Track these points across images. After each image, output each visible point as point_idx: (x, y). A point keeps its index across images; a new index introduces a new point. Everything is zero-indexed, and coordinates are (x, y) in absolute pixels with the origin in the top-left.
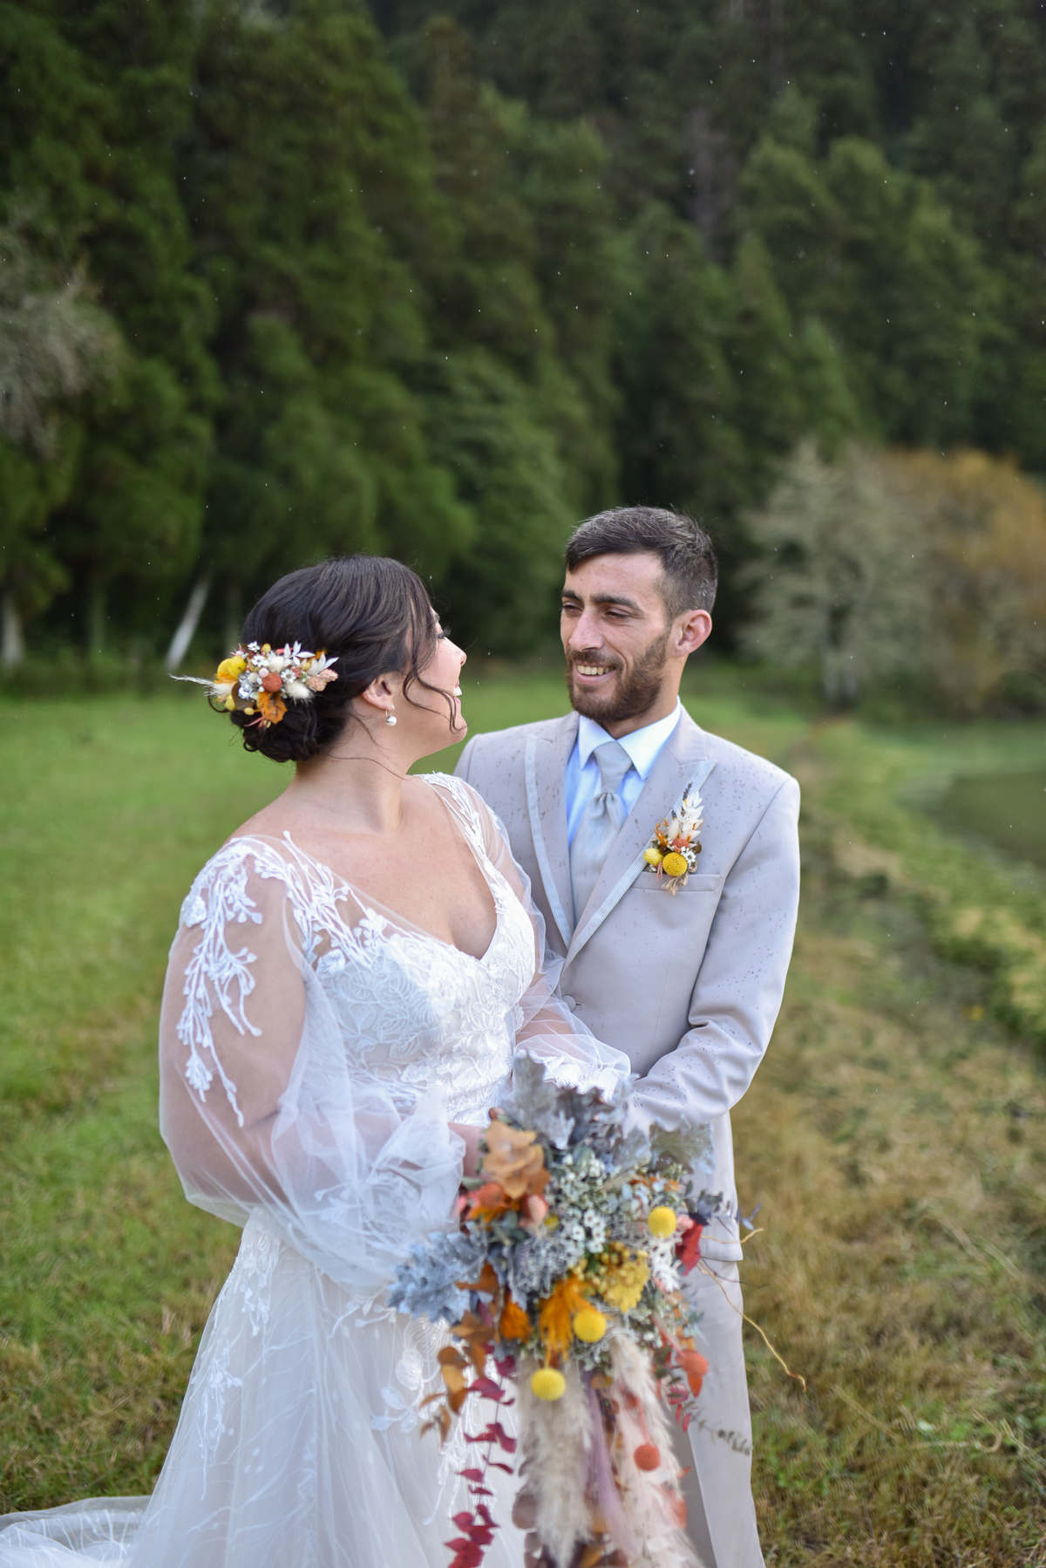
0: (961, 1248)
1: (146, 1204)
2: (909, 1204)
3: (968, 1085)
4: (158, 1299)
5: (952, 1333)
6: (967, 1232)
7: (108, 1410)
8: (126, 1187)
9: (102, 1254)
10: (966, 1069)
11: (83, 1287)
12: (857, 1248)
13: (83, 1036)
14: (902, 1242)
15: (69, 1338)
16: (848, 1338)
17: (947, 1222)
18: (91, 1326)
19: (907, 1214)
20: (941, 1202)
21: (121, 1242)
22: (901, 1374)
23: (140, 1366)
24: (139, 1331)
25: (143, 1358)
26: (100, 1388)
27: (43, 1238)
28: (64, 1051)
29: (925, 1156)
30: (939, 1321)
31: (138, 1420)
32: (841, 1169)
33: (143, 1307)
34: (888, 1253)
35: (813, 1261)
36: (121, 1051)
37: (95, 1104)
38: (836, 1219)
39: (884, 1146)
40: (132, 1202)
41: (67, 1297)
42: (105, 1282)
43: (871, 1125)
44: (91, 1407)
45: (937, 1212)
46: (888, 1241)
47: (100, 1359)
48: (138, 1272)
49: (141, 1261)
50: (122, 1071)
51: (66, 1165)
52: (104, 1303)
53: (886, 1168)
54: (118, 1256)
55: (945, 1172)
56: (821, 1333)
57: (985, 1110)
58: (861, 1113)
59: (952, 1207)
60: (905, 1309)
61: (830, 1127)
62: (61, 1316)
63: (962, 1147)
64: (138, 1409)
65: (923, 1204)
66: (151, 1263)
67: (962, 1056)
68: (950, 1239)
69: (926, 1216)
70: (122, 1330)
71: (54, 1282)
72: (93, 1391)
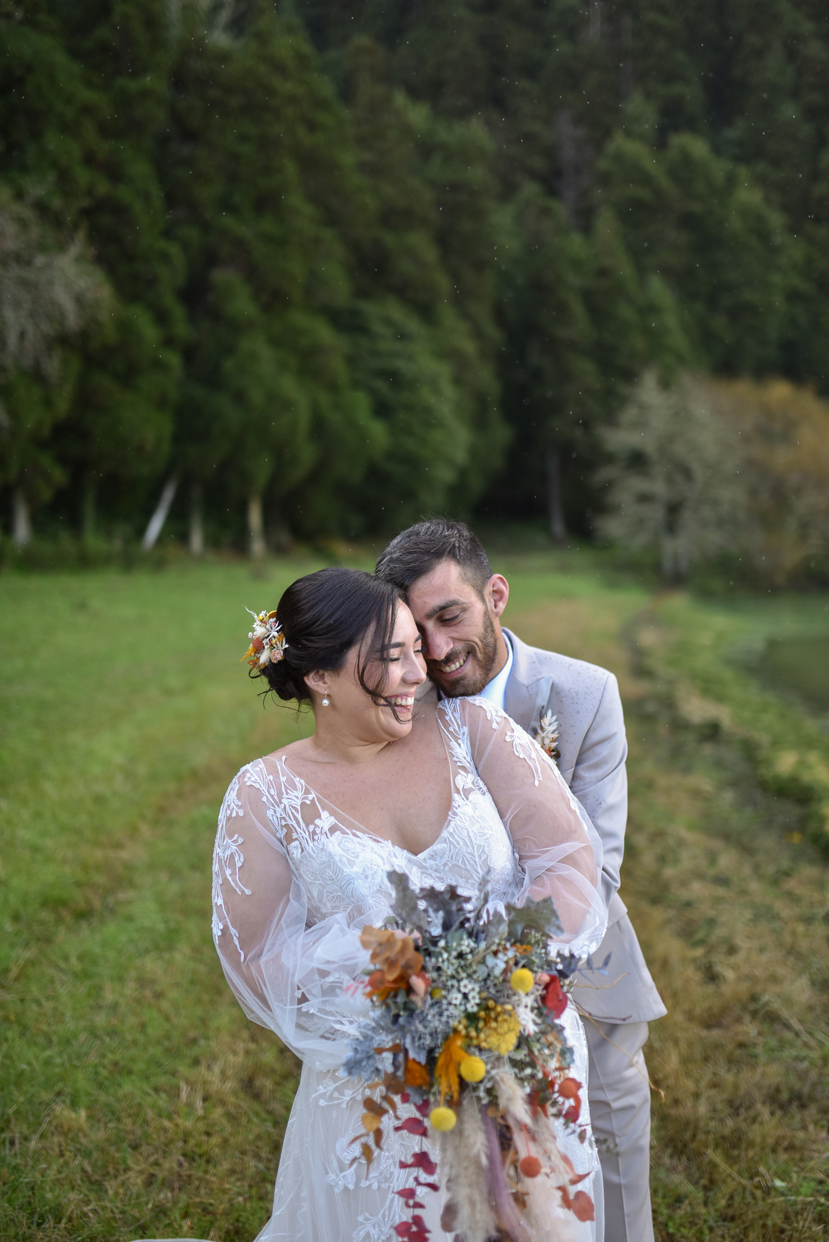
0: (797, 1034)
1: (159, 996)
2: (754, 998)
3: (792, 898)
4: (174, 1074)
5: (795, 1104)
6: (801, 1021)
7: (143, 1166)
8: (143, 982)
9: (129, 1037)
10: (791, 884)
11: (116, 1064)
12: (716, 1033)
13: (98, 854)
14: (750, 1029)
15: (108, 1105)
16: (714, 1110)
17: (785, 1014)
18: (125, 1096)
19: (753, 1007)
20: (779, 996)
21: (143, 1027)
22: (758, 1140)
23: (165, 1130)
24: (163, 1101)
25: (167, 1123)
26: (135, 1147)
27: (82, 1024)
28: (85, 867)
29: (764, 958)
30: (785, 1096)
31: (166, 1173)
32: (698, 968)
33: (162, 1080)
34: (740, 1038)
35: (683, 1045)
36: (129, 867)
37: (112, 911)
38: (698, 1011)
39: (732, 950)
40: (148, 993)
41: (104, 1073)
42: (133, 1060)
43: (720, 932)
44: (130, 1162)
45: (776, 1005)
46: (739, 1028)
47: (134, 1123)
48: (156, 1051)
49: (158, 1042)
50: (132, 884)
51: (94, 962)
52: (134, 1077)
53: (734, 968)
54: (141, 1038)
55: (781, 971)
56: (695, 1107)
57: (808, 920)
58: (712, 922)
59: (788, 1001)
60: (759, 1086)
61: (687, 933)
62: (101, 1087)
63: (792, 951)
64: (166, 1165)
65: (765, 998)
66: (166, 1043)
67: (787, 874)
68: (787, 1026)
69: (768, 1008)
70: (149, 1099)
71: (93, 1059)
72: (129, 1150)
